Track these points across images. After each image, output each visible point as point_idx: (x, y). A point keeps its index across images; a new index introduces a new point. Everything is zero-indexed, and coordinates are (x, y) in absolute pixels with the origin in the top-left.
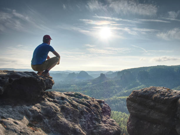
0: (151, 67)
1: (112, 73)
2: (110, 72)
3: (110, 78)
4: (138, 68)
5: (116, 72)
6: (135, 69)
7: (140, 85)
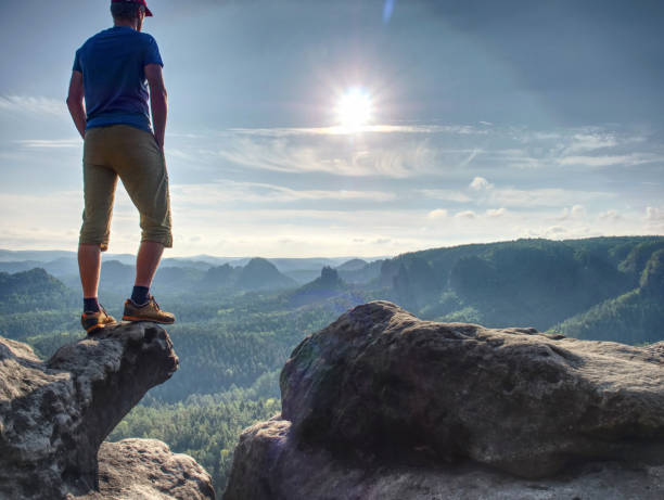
0: (499, 243)
1: (361, 267)
2: (356, 261)
3: (356, 282)
4: (455, 248)
5: (378, 262)
6: (443, 250)
7: (460, 308)
